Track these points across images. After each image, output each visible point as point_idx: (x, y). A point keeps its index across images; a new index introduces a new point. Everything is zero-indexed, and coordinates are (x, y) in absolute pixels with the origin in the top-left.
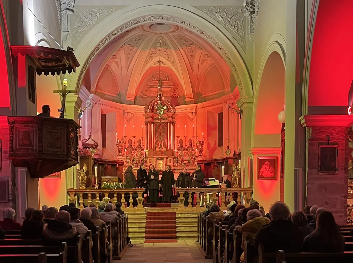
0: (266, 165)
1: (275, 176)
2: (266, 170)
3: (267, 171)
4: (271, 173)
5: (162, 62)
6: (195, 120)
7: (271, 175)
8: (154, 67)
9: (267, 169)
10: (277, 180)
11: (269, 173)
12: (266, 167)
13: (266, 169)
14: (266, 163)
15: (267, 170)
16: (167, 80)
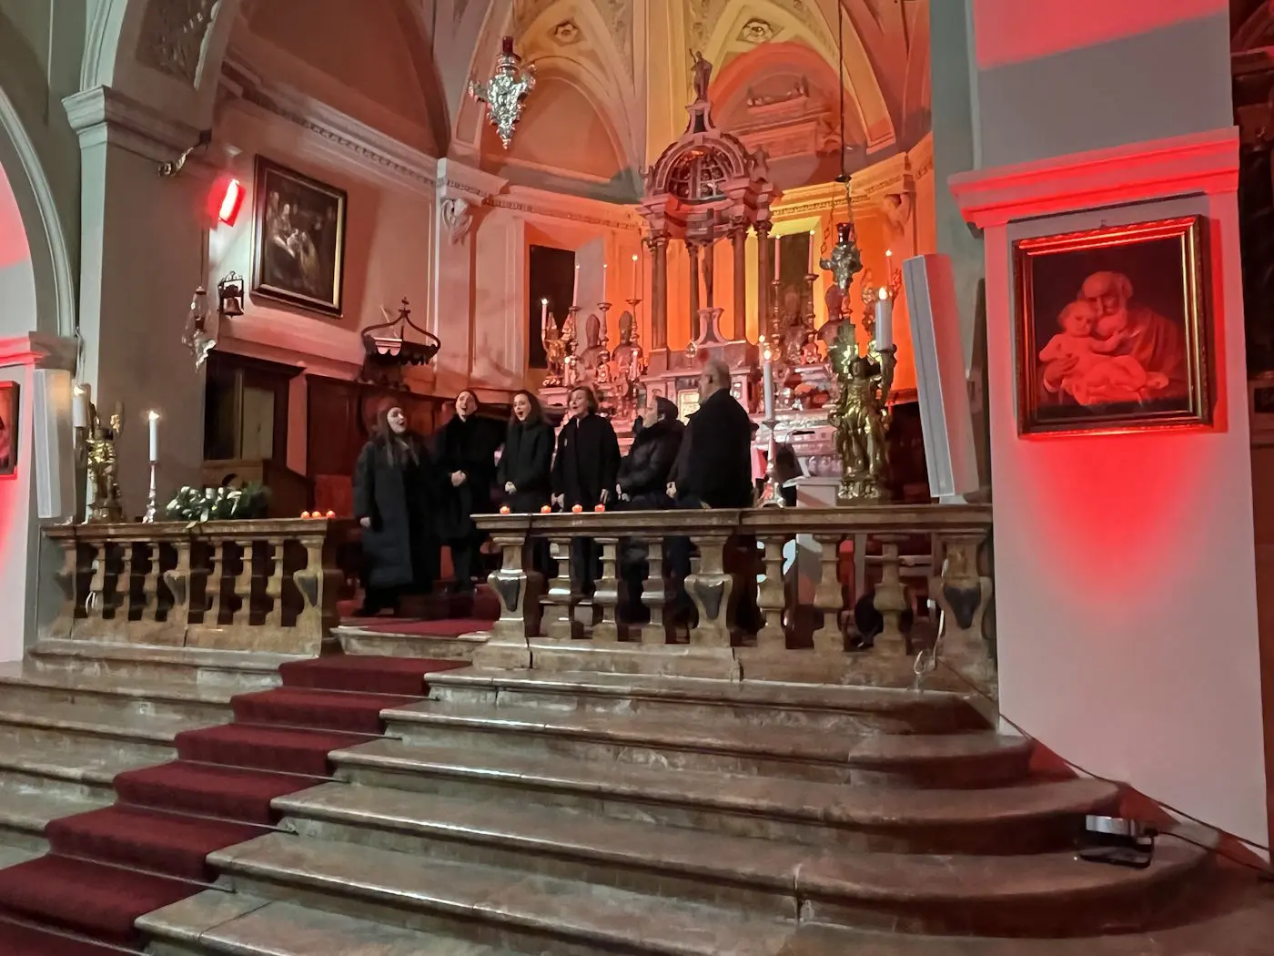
0: (1093, 300)
1: (1195, 388)
2: (1097, 344)
3: (1113, 353)
4: (1152, 366)
5: (765, 23)
6: (909, 228)
7: (1151, 383)
8: (744, 54)
9: (1105, 339)
10: (1212, 419)
11: (1125, 369)
12: (1094, 322)
13: (1094, 334)
14: (1095, 284)
15: (1110, 344)
16: (801, 95)
